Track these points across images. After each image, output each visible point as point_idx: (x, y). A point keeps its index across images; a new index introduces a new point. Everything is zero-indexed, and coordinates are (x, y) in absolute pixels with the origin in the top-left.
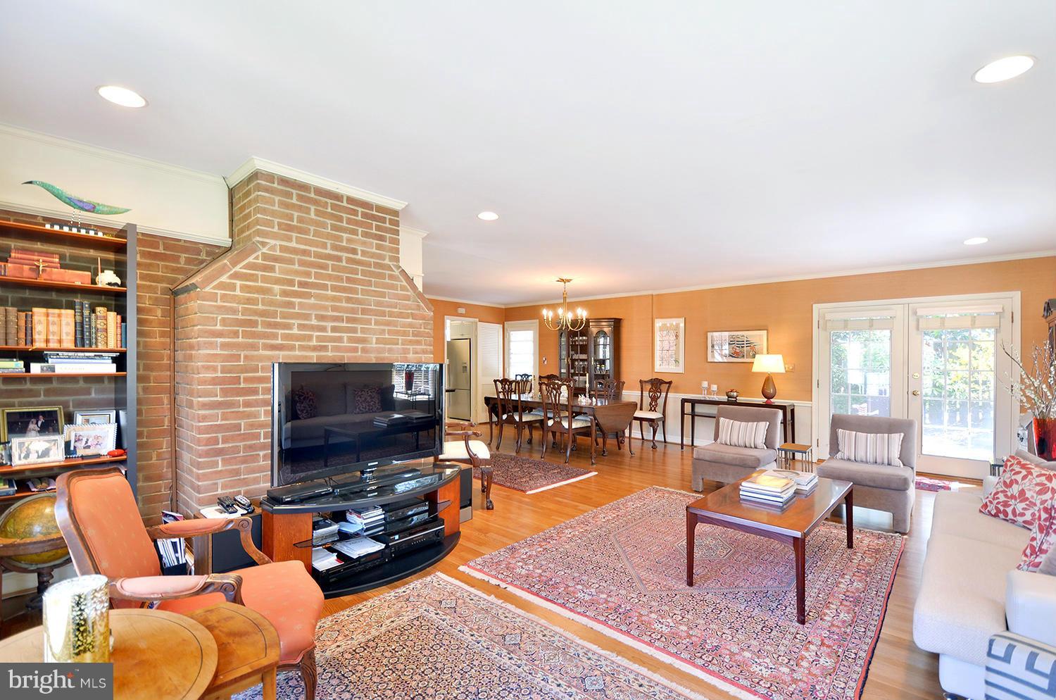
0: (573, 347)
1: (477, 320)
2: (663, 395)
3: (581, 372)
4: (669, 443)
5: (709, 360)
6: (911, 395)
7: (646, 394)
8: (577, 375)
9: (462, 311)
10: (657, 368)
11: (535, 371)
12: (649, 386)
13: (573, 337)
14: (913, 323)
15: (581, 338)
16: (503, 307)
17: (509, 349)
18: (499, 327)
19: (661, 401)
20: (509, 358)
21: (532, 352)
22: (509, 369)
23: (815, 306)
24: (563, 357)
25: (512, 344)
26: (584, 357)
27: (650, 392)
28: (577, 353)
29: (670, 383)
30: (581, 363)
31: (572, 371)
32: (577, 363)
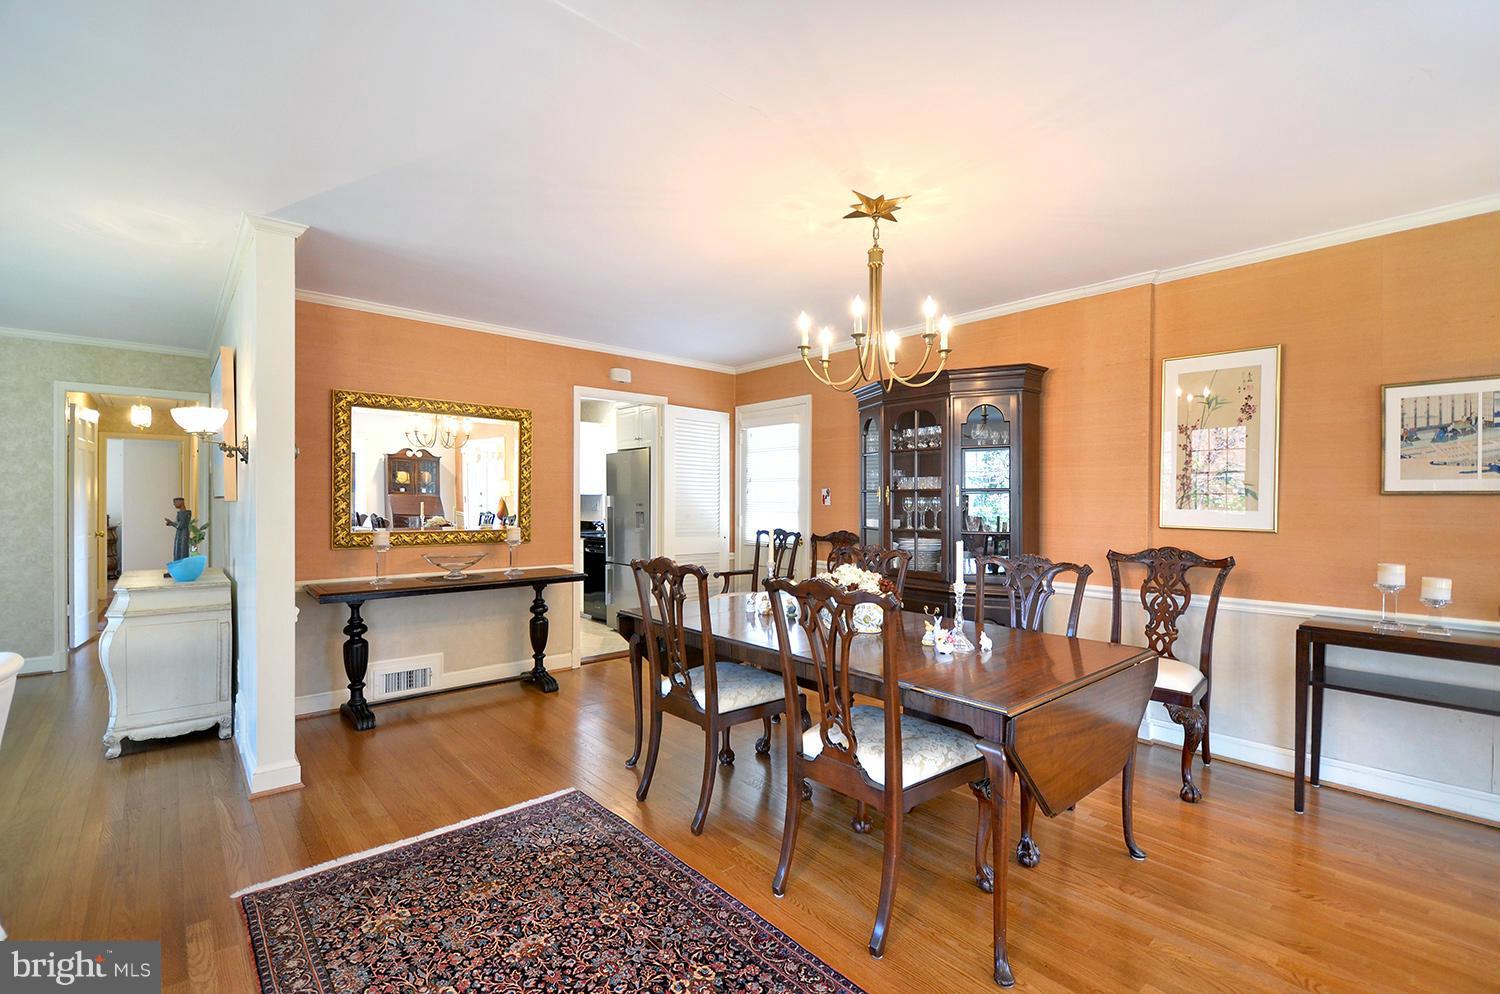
0: (900, 459)
1: (665, 399)
2: (1200, 601)
3: (923, 527)
4: (1328, 787)
5: (1389, 487)
7: (1131, 595)
8: (911, 534)
9: (622, 375)
10: (1171, 515)
11: (802, 523)
12: (1137, 574)
13: (899, 432)
15: (921, 431)
16: (732, 371)
17: (745, 471)
18: (721, 419)
19: (1191, 622)
20: (745, 493)
21: (797, 476)
22: (744, 518)
24: (871, 486)
25: (750, 457)
26: (930, 483)
27: (1145, 590)
28: (910, 474)
29: (1225, 564)
30: (922, 502)
31: (896, 524)
32: (908, 502)
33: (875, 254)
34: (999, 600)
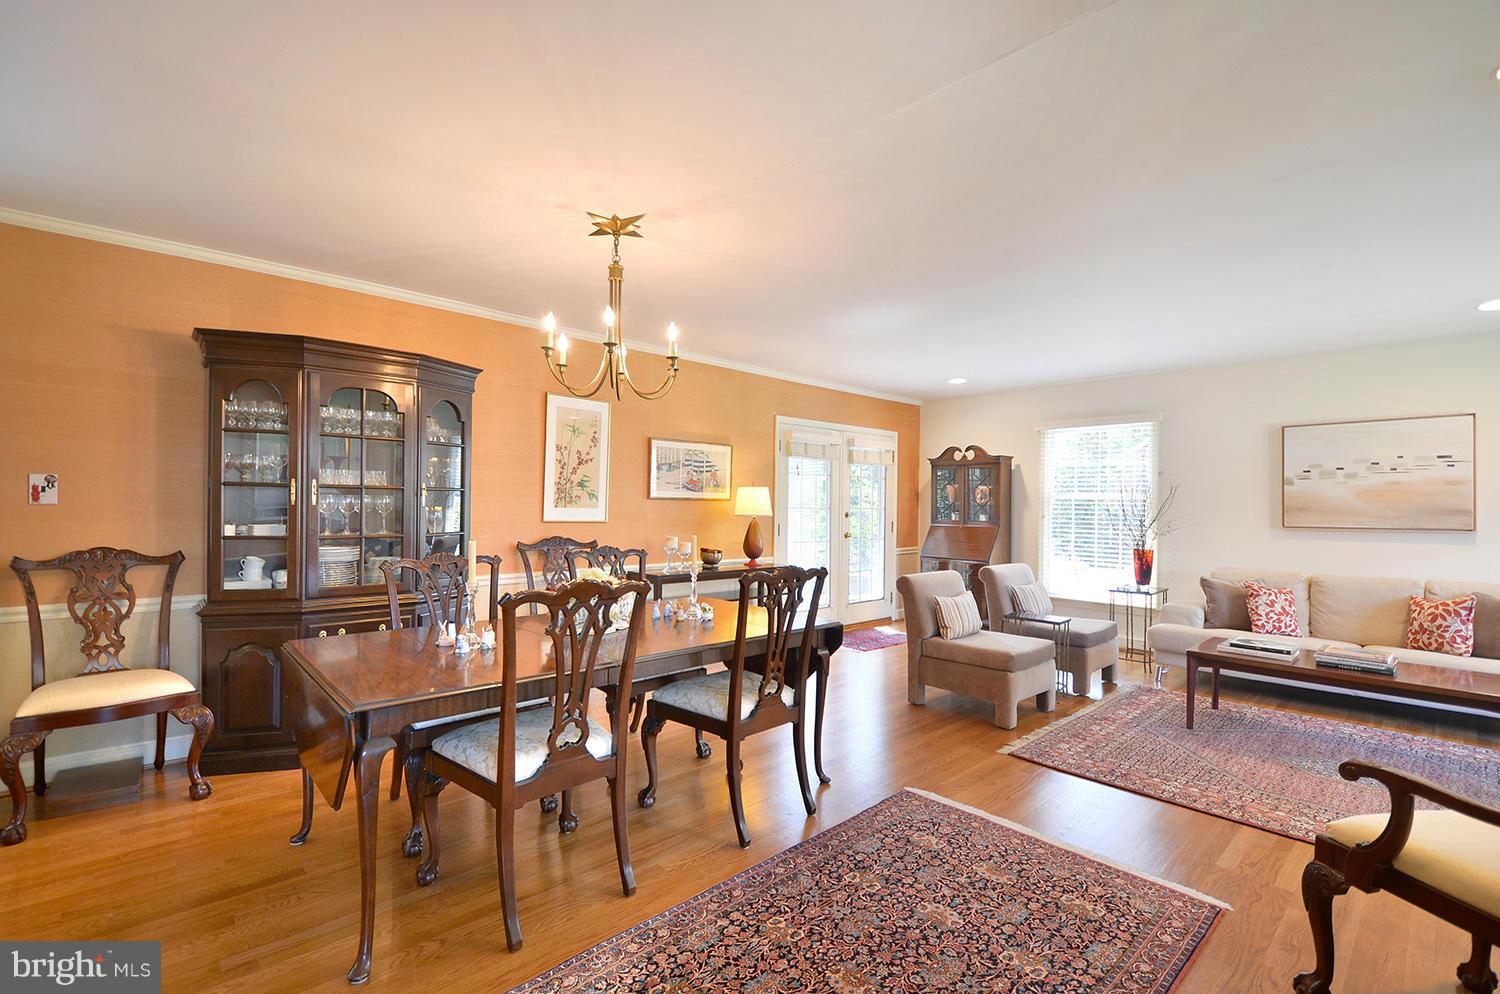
14: (846, 456)
23: (778, 419)
33: (615, 271)
34: (321, 616)
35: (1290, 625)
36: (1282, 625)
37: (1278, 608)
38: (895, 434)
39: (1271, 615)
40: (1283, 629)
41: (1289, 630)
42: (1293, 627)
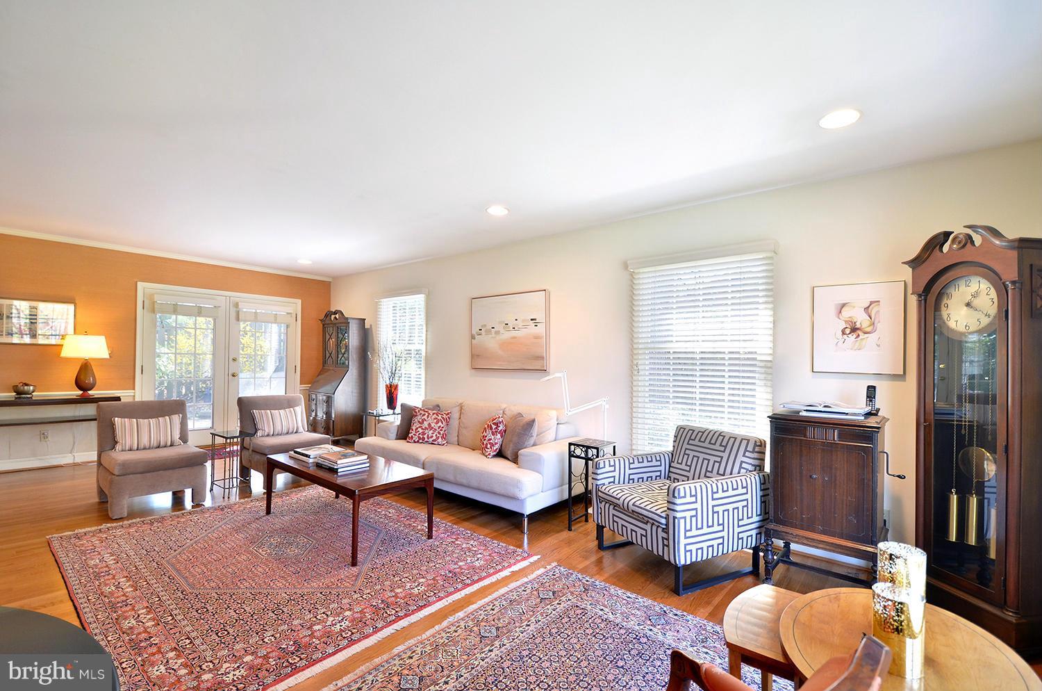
6: (231, 377)
14: (233, 315)
23: (140, 285)
35: (432, 437)
36: (425, 436)
37: (426, 424)
38: (299, 302)
39: (419, 429)
40: (426, 439)
41: (431, 440)
42: (434, 438)
